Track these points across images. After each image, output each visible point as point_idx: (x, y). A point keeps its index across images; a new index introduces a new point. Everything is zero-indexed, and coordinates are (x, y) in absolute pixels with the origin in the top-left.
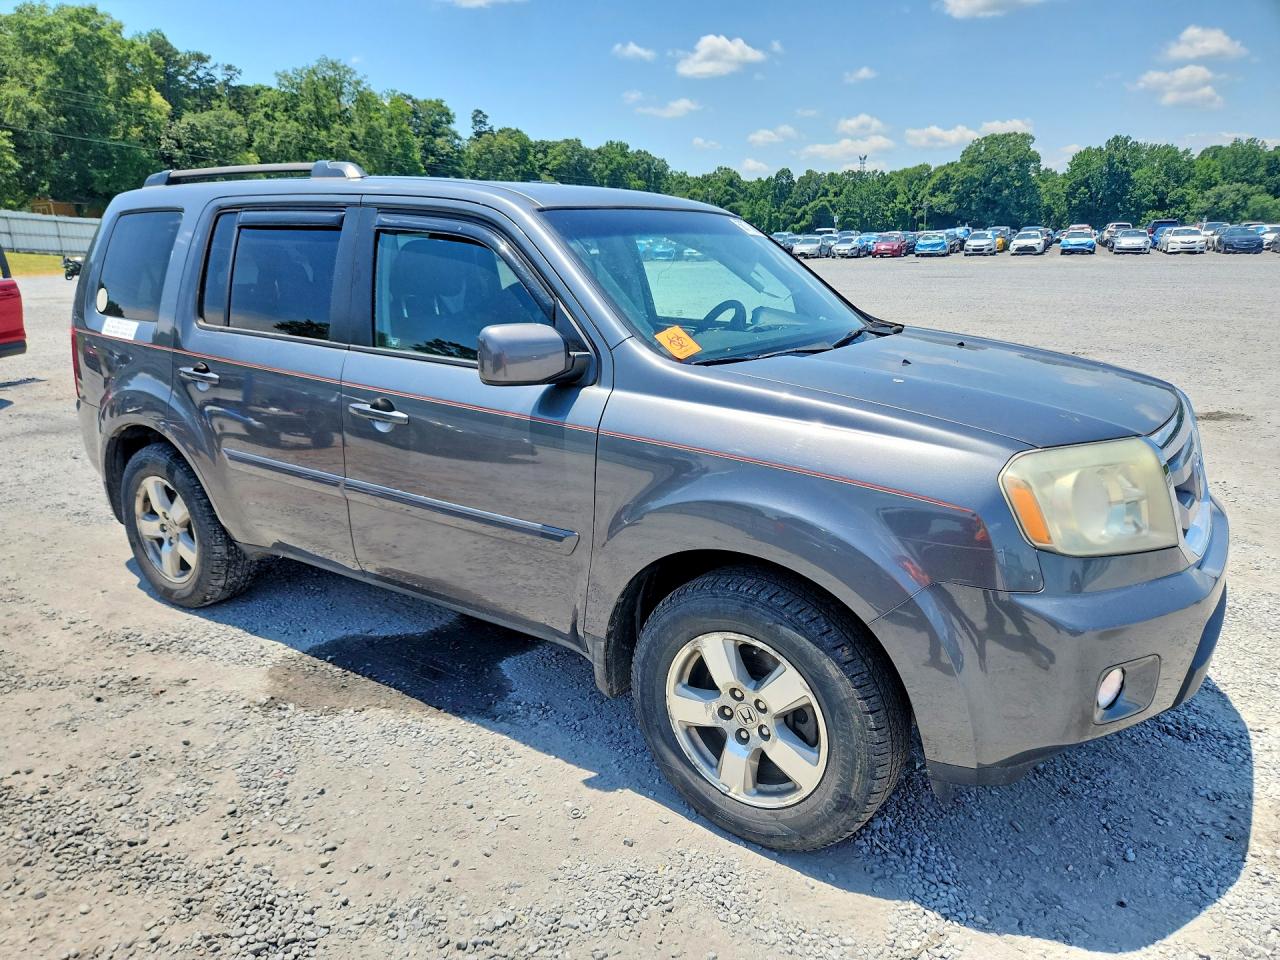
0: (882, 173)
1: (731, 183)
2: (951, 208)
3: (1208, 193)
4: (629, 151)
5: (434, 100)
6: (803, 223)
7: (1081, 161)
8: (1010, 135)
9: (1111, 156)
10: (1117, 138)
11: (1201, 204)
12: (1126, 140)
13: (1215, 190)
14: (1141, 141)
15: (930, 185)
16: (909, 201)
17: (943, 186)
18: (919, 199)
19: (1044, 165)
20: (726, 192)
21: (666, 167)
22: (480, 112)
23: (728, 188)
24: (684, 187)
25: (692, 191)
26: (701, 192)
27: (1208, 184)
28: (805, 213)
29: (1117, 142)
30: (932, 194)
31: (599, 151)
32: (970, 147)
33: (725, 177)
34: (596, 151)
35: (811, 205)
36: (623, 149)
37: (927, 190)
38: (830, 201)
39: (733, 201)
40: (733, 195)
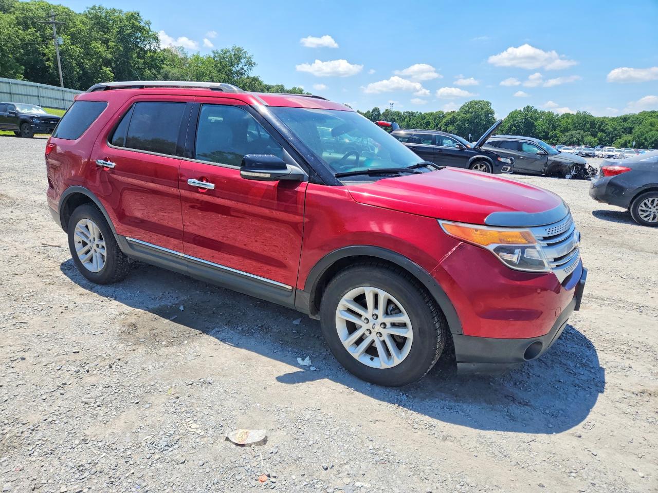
3: (567, 134)
10: (528, 107)
11: (564, 139)
13: (570, 132)
18: (439, 126)
27: (566, 130)
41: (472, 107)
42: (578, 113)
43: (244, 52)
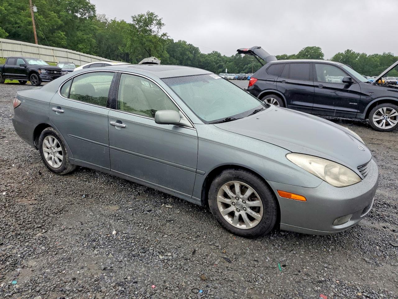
10: (348, 50)
41: (308, 52)
42: (384, 54)
43: (156, 16)
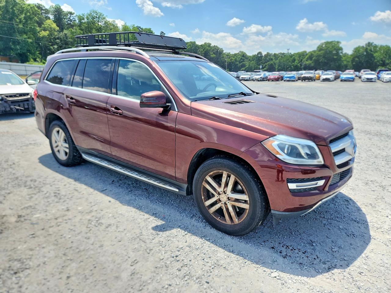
0: (291, 53)
1: (243, 56)
2: (312, 65)
4: (211, 45)
5: (148, 28)
6: (265, 69)
7: (357, 50)
8: (333, 42)
9: (367, 48)
12: (372, 44)
14: (377, 44)
15: (306, 57)
16: (299, 62)
17: (310, 58)
19: (344, 52)
20: (241, 58)
21: (223, 51)
22: (163, 32)
23: (242, 57)
24: (228, 57)
25: (231, 58)
26: (234, 59)
28: (266, 65)
29: (369, 44)
30: (307, 61)
31: (201, 45)
32: (320, 45)
33: (241, 54)
34: (200, 46)
35: (268, 63)
36: (209, 45)
37: (305, 59)
38: (274, 62)
39: (244, 61)
40: (244, 60)
